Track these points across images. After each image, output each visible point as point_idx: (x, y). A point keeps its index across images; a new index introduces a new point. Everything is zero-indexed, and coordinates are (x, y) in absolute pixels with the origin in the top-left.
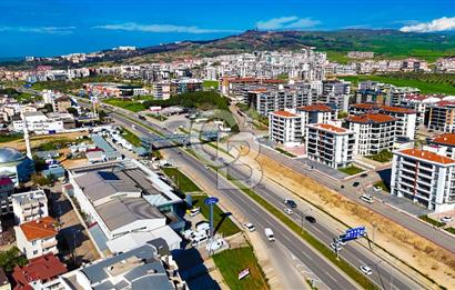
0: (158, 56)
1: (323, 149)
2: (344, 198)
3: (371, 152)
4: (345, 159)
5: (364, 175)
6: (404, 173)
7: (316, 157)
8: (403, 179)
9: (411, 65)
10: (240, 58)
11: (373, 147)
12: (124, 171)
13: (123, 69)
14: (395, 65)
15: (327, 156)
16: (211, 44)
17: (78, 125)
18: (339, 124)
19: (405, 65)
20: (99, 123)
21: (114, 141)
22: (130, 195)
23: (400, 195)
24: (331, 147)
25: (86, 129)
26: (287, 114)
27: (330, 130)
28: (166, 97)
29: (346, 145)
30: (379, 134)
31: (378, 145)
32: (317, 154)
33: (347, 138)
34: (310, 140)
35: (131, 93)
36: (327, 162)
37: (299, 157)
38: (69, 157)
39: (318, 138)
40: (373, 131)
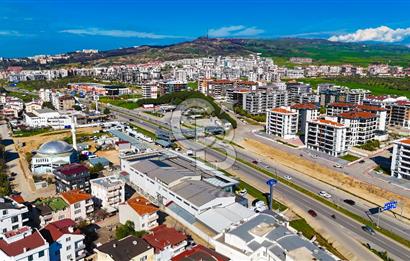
0: (121, 59)
1: (323, 140)
2: (355, 180)
3: (359, 143)
4: (343, 149)
5: (362, 162)
6: (404, 158)
7: (315, 148)
8: (403, 164)
9: (348, 70)
10: (199, 62)
11: (360, 139)
12: (168, 159)
13: (97, 70)
14: (336, 69)
15: (327, 146)
16: (168, 49)
17: (89, 121)
18: (335, 120)
19: (344, 70)
20: (106, 119)
21: (131, 134)
22: (194, 178)
23: (400, 177)
24: (332, 138)
25: (98, 124)
26: (284, 111)
27: (330, 125)
28: (154, 96)
29: (345, 136)
30: (365, 128)
31: (364, 137)
32: (317, 144)
33: (345, 131)
34: (310, 133)
35: (117, 93)
36: (327, 151)
37: (300, 147)
38: (99, 149)
39: (318, 131)
40: (361, 125)
